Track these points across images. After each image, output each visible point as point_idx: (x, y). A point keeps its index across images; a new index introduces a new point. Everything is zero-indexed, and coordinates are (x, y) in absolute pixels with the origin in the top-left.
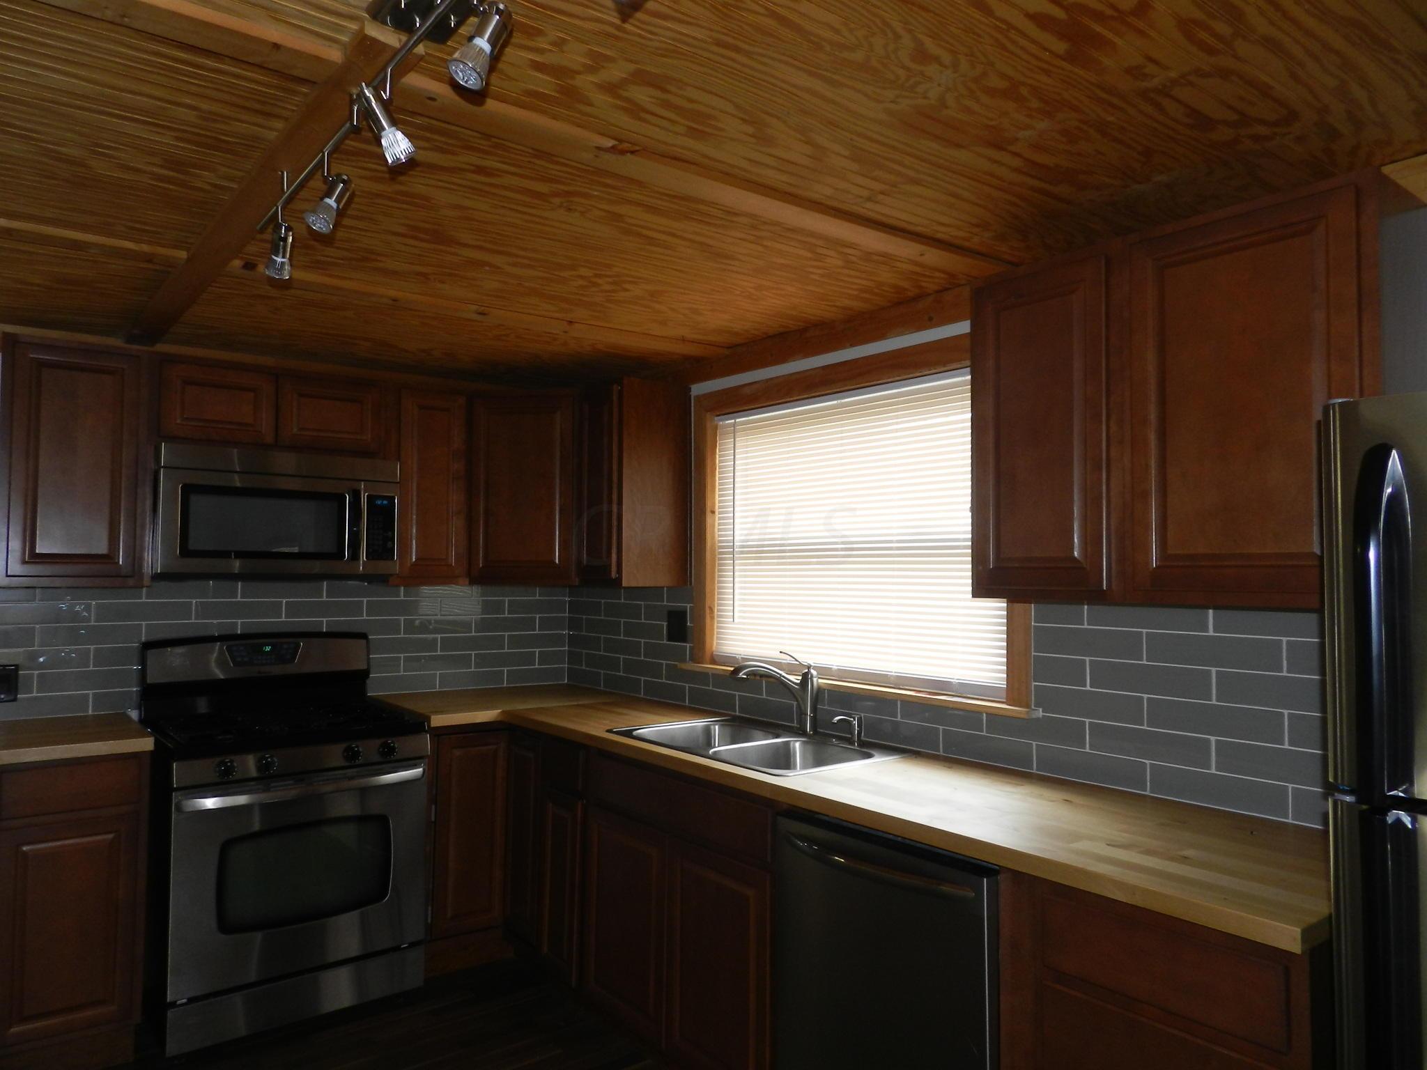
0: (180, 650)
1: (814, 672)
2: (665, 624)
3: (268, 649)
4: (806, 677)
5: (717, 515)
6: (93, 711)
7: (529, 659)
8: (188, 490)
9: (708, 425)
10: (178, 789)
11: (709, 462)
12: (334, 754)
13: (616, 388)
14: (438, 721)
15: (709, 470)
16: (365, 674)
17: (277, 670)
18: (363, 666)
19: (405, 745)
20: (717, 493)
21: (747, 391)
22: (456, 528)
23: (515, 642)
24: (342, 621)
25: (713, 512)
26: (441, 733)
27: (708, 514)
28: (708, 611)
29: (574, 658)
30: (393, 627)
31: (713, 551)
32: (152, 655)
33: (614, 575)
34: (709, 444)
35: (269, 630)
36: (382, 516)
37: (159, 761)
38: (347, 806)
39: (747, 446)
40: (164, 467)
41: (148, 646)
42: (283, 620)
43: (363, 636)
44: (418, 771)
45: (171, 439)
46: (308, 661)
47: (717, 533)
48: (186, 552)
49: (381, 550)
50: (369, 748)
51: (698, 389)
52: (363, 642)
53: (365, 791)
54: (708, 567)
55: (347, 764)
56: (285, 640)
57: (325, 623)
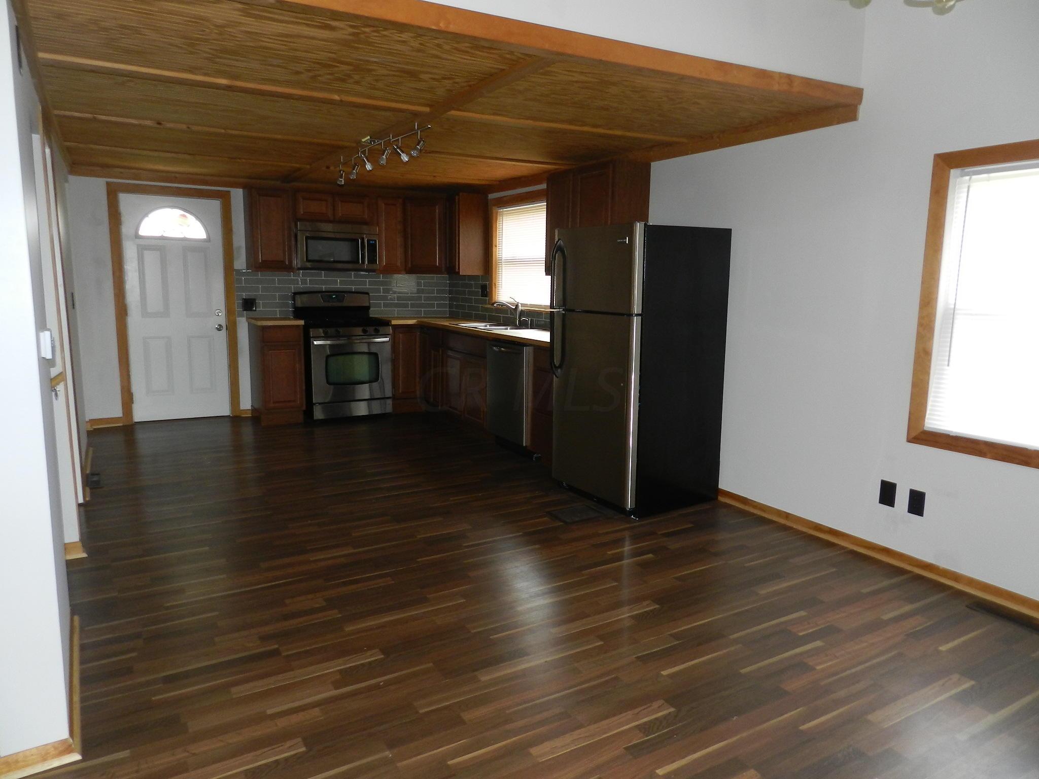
0: (306, 295)
1: (520, 305)
2: (480, 290)
3: (334, 296)
4: (517, 306)
5: (498, 248)
6: (279, 315)
7: (432, 306)
8: (307, 238)
9: (494, 211)
10: (312, 337)
11: (494, 226)
12: (358, 331)
13: (457, 197)
14: (394, 322)
15: (494, 229)
16: (368, 308)
17: (339, 304)
18: (367, 304)
19: (382, 330)
20: (498, 239)
21: (505, 199)
22: (399, 252)
23: (427, 299)
24: (360, 287)
25: (496, 246)
26: (396, 327)
27: (494, 247)
28: (493, 284)
29: (451, 306)
30: (378, 291)
31: (496, 263)
32: (298, 297)
33: (457, 270)
34: (494, 219)
35: (334, 290)
36: (372, 248)
37: (306, 328)
38: (364, 348)
39: (507, 220)
40: (300, 230)
41: (295, 294)
42: (338, 286)
43: (367, 293)
44: (387, 339)
45: (301, 220)
46: (348, 302)
47: (497, 254)
48: (308, 261)
49: (372, 260)
50: (371, 329)
51: (492, 196)
52: (367, 295)
53: (369, 344)
54: (494, 267)
55: (363, 334)
56: (340, 294)
57: (353, 288)
